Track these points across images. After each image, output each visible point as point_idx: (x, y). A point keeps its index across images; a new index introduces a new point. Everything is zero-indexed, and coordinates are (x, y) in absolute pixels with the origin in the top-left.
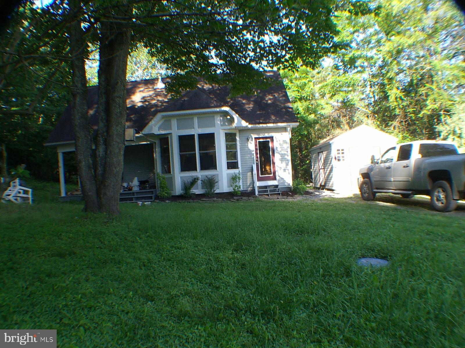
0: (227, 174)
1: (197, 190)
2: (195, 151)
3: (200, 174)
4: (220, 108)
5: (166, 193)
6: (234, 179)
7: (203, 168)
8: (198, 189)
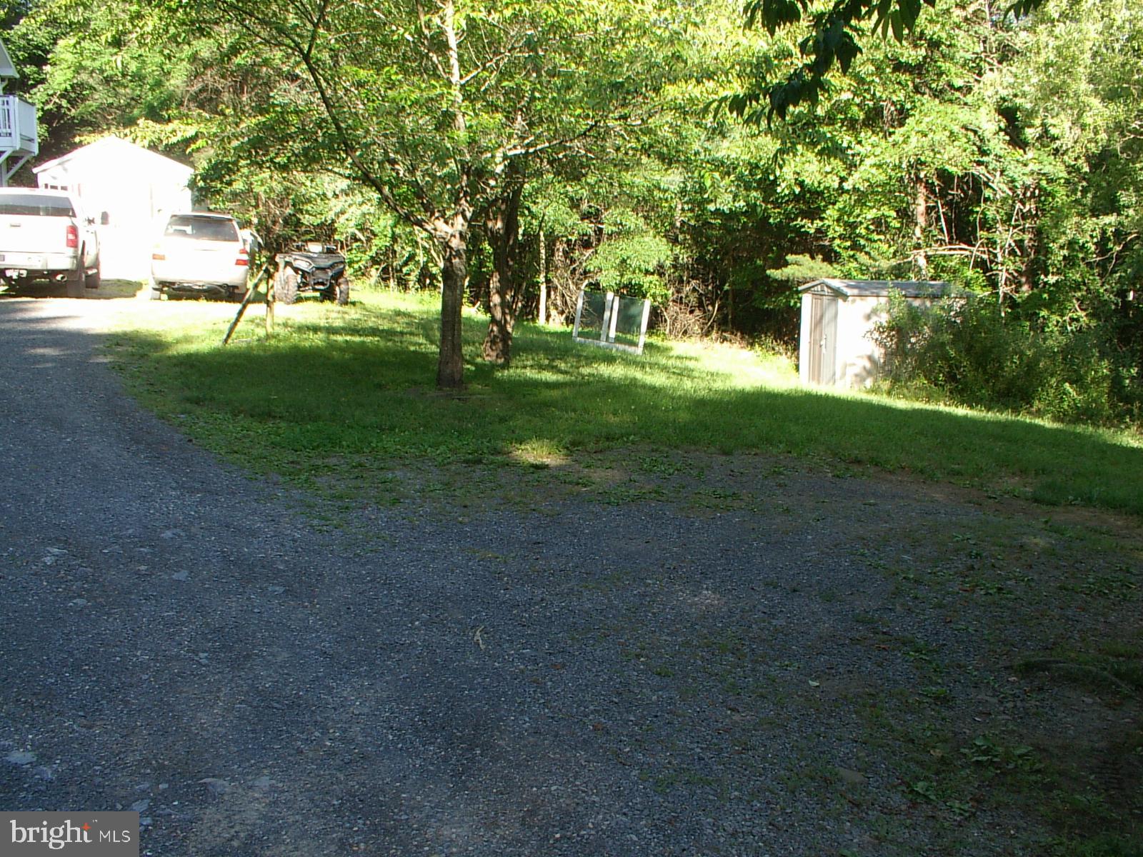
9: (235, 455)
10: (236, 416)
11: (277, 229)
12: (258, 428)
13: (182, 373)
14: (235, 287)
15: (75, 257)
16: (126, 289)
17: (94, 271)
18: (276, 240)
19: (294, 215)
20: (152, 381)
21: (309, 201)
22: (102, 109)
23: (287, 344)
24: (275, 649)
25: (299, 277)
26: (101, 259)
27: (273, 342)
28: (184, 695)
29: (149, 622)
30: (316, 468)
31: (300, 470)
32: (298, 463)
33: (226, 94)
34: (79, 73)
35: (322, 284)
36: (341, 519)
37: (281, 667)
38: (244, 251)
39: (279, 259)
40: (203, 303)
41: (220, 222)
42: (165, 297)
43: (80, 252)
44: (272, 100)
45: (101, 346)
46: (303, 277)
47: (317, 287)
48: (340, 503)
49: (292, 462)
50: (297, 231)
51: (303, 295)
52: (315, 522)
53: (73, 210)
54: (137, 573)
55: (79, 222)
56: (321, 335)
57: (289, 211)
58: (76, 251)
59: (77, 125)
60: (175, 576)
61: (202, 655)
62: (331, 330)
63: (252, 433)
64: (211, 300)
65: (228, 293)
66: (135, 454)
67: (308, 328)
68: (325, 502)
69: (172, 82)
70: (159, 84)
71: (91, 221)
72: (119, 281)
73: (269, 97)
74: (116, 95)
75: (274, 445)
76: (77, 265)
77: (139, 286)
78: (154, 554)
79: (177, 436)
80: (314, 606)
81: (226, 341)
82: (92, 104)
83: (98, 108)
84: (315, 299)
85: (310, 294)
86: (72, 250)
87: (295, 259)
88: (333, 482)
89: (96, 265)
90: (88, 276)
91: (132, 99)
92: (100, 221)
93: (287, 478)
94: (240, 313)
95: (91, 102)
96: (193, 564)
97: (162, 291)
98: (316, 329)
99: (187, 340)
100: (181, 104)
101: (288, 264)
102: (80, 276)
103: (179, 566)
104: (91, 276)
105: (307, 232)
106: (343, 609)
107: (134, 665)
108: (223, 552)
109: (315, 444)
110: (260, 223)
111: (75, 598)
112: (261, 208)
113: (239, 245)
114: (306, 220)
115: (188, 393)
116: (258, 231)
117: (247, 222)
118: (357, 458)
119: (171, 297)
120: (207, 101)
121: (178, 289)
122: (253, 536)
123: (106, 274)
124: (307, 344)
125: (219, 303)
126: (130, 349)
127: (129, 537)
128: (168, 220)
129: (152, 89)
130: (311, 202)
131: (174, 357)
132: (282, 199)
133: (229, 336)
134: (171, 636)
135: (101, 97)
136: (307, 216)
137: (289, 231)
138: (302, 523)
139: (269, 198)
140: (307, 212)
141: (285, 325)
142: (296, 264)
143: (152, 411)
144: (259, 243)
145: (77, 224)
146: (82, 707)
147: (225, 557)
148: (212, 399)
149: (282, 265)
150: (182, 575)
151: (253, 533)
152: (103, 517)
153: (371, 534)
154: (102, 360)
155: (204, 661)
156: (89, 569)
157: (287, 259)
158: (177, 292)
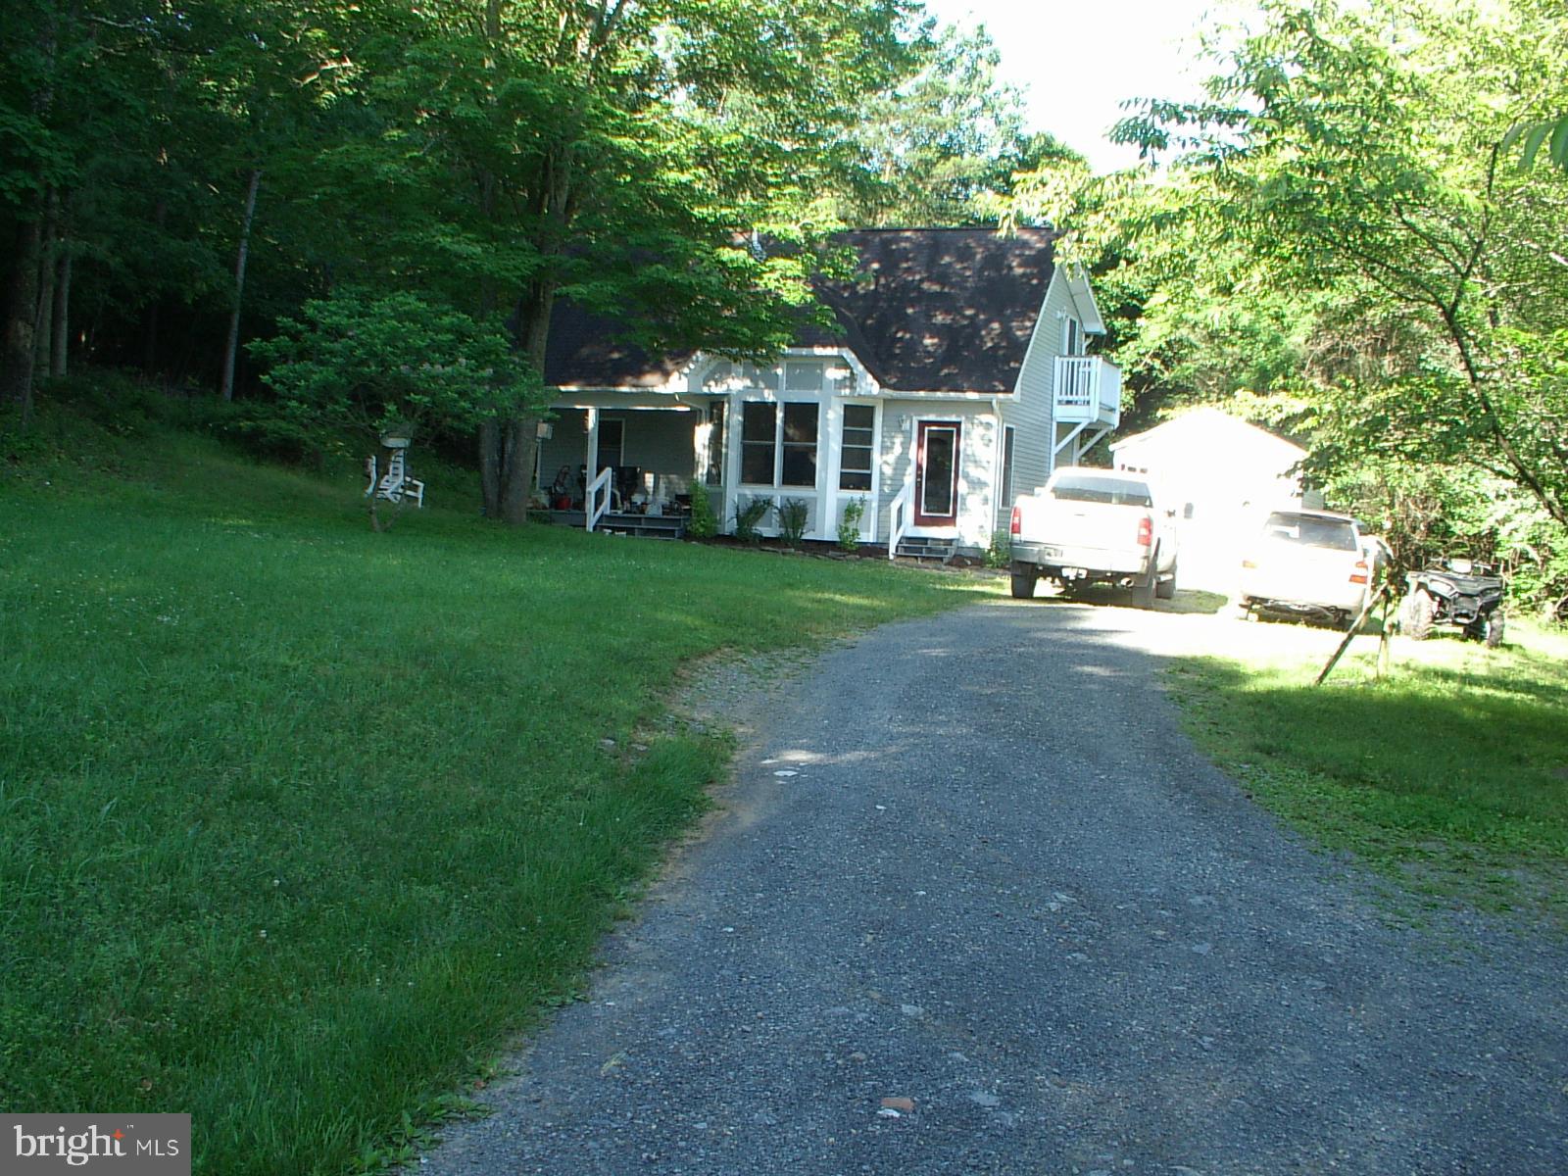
0: (838, 500)
1: (768, 529)
2: (774, 439)
3: (779, 493)
4: (810, 350)
5: (702, 526)
6: (850, 512)
7: (787, 480)
8: (770, 525)
9: (1303, 821)
10: (1314, 774)
11: (1417, 538)
12: (1340, 792)
13: (1256, 714)
14: (1346, 612)
15: (1146, 557)
16: (1207, 602)
17: (1169, 577)
18: (1414, 554)
19: (1442, 520)
20: (1216, 720)
21: (1464, 502)
22: (1201, 372)
23: (1402, 692)
24: (1297, 1049)
25: (1436, 604)
26: (1178, 563)
27: (1384, 687)
28: (1174, 1076)
29: (1153, 992)
30: (1406, 852)
31: (1385, 851)
32: (1383, 843)
33: (1362, 355)
34: (1177, 328)
35: (1467, 616)
36: (1423, 918)
37: (1298, 1070)
38: (1362, 565)
39: (1411, 578)
40: (1301, 628)
41: (1335, 524)
42: (1254, 617)
43: (1153, 552)
44: (1423, 364)
45: (1163, 671)
46: (1441, 604)
47: (1459, 620)
48: (1426, 898)
49: (1376, 841)
50: (1445, 543)
51: (1440, 629)
52: (1388, 916)
53: (1150, 498)
54: (1153, 938)
55: (1157, 514)
56: (1453, 685)
57: (1434, 514)
58: (1148, 551)
59: (1171, 391)
60: (1196, 948)
61: (1206, 1039)
62: (1468, 679)
63: (1330, 798)
64: (1313, 625)
65: (1336, 619)
66: (1179, 803)
67: (1436, 674)
68: (1406, 894)
69: (1293, 339)
70: (1275, 341)
71: (1171, 514)
72: (1199, 592)
73: (1420, 361)
74: (1221, 354)
75: (1357, 816)
76: (1148, 567)
77: (1223, 600)
78: (1176, 920)
79: (1233, 790)
80: (1359, 1011)
81: (1321, 679)
82: (1190, 366)
83: (1197, 370)
84: (1455, 636)
85: (1448, 628)
86: (1145, 548)
87: (1432, 580)
88: (1424, 872)
89: (1172, 569)
90: (1159, 583)
91: (1241, 360)
92: (1183, 514)
93: (1364, 859)
94: (1344, 645)
95: (1188, 364)
96: (1220, 939)
97: (1249, 608)
98: (1446, 676)
99: (1271, 674)
100: (1303, 367)
101: (1421, 585)
102: (1151, 584)
103: (1202, 937)
104: (1164, 583)
105: (1457, 545)
106: (1395, 1022)
107: (1126, 1034)
108: (1262, 931)
109: (1411, 822)
110: (1393, 529)
111: (1075, 951)
112: (1397, 508)
113: (1358, 556)
114: (1458, 527)
115: (1258, 739)
116: (1390, 539)
117: (1376, 526)
118: (1463, 847)
119: (1262, 618)
120: (1335, 364)
121: (1271, 608)
122: (1302, 920)
123: (1183, 582)
124: (1430, 694)
125: (1323, 630)
126: (1197, 678)
127: (1151, 896)
128: (1268, 516)
129: (1266, 348)
130: (1466, 504)
131: (1251, 694)
132: (1427, 498)
133: (1325, 673)
134: (1175, 1013)
135: (1203, 356)
136: (1459, 523)
137: (1433, 542)
138: (1369, 914)
139: (1408, 496)
140: (1460, 516)
141: (1407, 667)
142: (1433, 587)
143: (1209, 755)
144: (1388, 556)
145: (1153, 518)
146: (1059, 1065)
147: (1261, 935)
148: (1287, 750)
149: (1413, 586)
150: (1204, 948)
151: (1303, 916)
152: (1126, 869)
153: (1458, 942)
154: (1160, 687)
155: (1207, 1046)
156: (1097, 924)
157: (1422, 579)
158: (1273, 613)
